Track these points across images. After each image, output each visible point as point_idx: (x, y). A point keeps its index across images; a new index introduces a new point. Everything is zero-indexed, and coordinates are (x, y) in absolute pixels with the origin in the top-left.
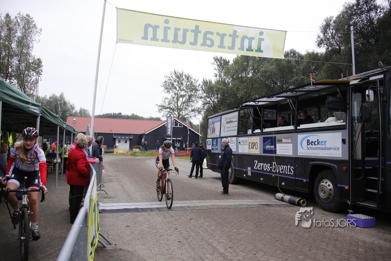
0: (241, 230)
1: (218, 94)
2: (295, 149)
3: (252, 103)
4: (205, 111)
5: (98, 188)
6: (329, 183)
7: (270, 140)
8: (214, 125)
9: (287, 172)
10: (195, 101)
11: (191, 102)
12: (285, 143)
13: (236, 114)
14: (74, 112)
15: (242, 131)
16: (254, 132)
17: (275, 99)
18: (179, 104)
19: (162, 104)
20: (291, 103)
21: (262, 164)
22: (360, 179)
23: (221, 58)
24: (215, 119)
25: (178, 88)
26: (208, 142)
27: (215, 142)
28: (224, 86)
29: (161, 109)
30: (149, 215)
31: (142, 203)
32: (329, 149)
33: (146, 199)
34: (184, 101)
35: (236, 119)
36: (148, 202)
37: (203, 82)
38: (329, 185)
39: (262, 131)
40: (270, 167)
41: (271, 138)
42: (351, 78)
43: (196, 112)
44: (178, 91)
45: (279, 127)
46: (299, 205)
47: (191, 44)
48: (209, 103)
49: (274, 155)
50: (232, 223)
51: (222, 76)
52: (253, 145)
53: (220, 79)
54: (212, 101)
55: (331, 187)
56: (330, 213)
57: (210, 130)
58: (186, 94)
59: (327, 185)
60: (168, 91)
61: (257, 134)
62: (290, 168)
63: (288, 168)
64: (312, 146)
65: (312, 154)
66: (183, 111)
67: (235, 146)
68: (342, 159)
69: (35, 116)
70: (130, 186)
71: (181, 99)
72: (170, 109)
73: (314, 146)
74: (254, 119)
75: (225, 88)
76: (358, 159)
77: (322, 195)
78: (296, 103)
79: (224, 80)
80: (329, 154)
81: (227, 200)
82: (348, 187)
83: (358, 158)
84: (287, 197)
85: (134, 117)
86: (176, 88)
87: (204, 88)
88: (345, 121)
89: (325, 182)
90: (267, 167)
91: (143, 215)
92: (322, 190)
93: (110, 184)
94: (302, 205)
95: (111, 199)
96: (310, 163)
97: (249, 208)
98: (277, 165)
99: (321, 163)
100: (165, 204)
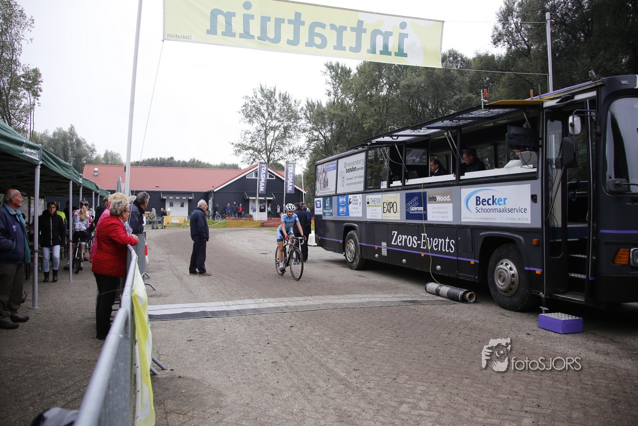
0: (372, 342)
1: (332, 125)
2: (457, 211)
3: (387, 139)
4: (311, 152)
6: (511, 265)
7: (416, 198)
8: (326, 174)
9: (445, 248)
10: (295, 137)
11: (288, 139)
12: (440, 202)
13: (362, 156)
14: (94, 157)
15: (371, 184)
16: (391, 185)
17: (424, 132)
18: (269, 142)
19: (241, 141)
20: (449, 138)
21: (404, 237)
22: (559, 257)
23: (338, 64)
24: (328, 165)
25: (266, 115)
26: (318, 202)
27: (328, 202)
28: (342, 111)
29: (239, 150)
30: (224, 321)
31: (213, 304)
32: (511, 211)
33: (218, 297)
34: (276, 136)
35: (362, 165)
36: (221, 301)
37: (307, 105)
38: (511, 269)
39: (404, 184)
40: (417, 241)
41: (419, 194)
42: (545, 96)
43: (296, 154)
44: (267, 120)
45: (431, 176)
46: (463, 300)
47: (289, 42)
48: (317, 140)
49: (423, 222)
50: (358, 332)
51: (339, 95)
52: (390, 206)
53: (336, 100)
54: (322, 136)
55: (515, 271)
56: (513, 312)
57: (321, 183)
58: (280, 126)
59: (508, 268)
60: (250, 121)
61: (395, 189)
62: (449, 242)
63: (445, 242)
64: (484, 207)
65: (484, 219)
66: (276, 153)
67: (360, 209)
68: (531, 226)
71: (271, 133)
72: (253, 150)
73: (487, 207)
74: (391, 164)
75: (343, 114)
76: (556, 226)
77: (499, 284)
78: (458, 138)
79: (342, 101)
80: (510, 219)
81: (350, 296)
82: (541, 270)
83: (556, 224)
84: (445, 289)
85: (195, 165)
86: (263, 115)
87: (309, 116)
88: (536, 166)
89: (504, 264)
90: (412, 241)
91: (216, 322)
92: (500, 276)
93: (158, 275)
94: (469, 300)
95: (162, 298)
96: (481, 234)
97: (385, 307)
98: (428, 238)
99: (498, 233)
100: (249, 304)
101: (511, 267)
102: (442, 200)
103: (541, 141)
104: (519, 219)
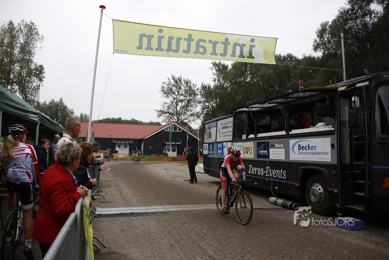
2: (287, 154)
3: (245, 109)
5: (96, 192)
6: (320, 187)
7: (263, 145)
8: (210, 130)
9: (280, 176)
10: (194, 106)
11: (190, 107)
13: (231, 119)
15: (236, 137)
16: (249, 137)
17: (267, 105)
18: (178, 109)
20: (282, 109)
21: (256, 169)
22: (348, 183)
25: (176, 93)
26: (205, 147)
27: (211, 146)
30: (144, 219)
31: (138, 208)
32: (319, 153)
33: (142, 204)
34: (183, 105)
35: (231, 124)
36: (144, 206)
38: (319, 189)
39: (256, 136)
40: (263, 171)
41: (265, 143)
42: (339, 84)
44: (177, 96)
46: (291, 208)
47: (184, 51)
49: (267, 160)
50: (224, 227)
52: (247, 150)
55: (322, 190)
56: (321, 216)
58: (185, 99)
59: (318, 188)
61: (251, 139)
62: (282, 172)
63: (280, 172)
64: (303, 151)
65: (304, 158)
66: (183, 116)
68: (331, 163)
69: (34, 123)
70: (127, 191)
71: (180, 104)
72: (169, 114)
73: (305, 151)
74: (248, 124)
77: (313, 198)
78: (288, 109)
80: (319, 159)
82: (337, 190)
83: (346, 162)
84: (280, 201)
85: (134, 122)
86: (174, 93)
88: (334, 126)
89: (316, 186)
90: (261, 172)
91: (138, 219)
92: (313, 194)
93: (108, 189)
94: (294, 208)
95: (108, 204)
96: (302, 168)
98: (270, 170)
99: (312, 167)
100: (160, 209)
101: (319, 188)
102: (278, 147)
103: (336, 111)
104: (324, 159)
